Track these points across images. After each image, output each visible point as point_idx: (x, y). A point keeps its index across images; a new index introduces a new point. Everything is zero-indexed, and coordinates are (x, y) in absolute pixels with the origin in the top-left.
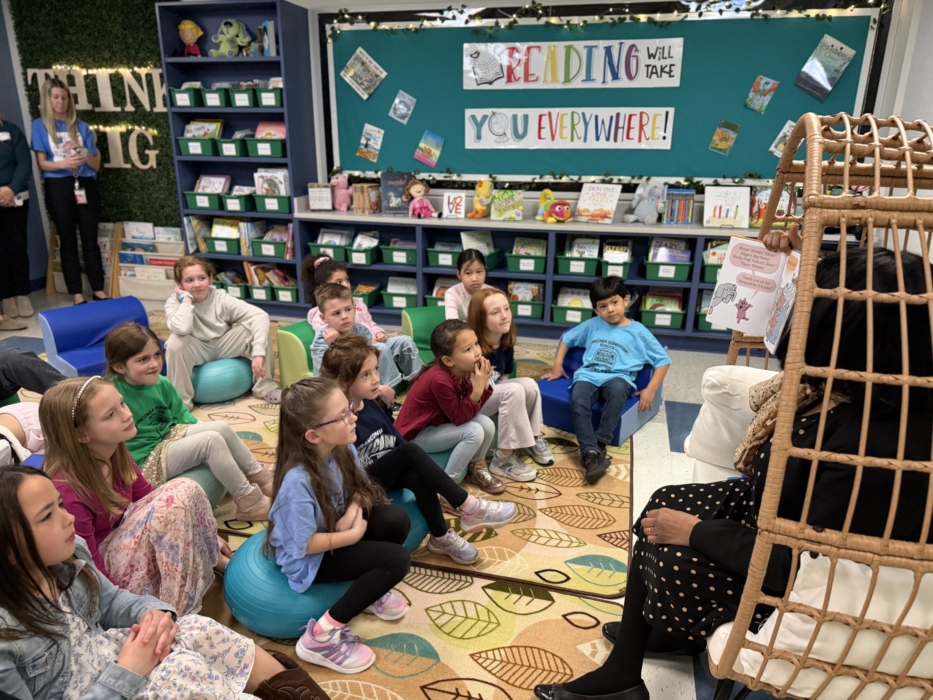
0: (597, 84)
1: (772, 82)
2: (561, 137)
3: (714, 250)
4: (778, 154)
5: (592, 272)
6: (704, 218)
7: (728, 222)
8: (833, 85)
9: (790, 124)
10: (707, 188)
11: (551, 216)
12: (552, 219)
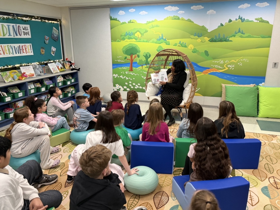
0: (12, 37)
1: (48, 37)
2: (7, 54)
3: (58, 79)
4: (52, 54)
5: (36, 92)
6: (51, 71)
7: (56, 71)
8: (58, 38)
9: (52, 47)
10: (48, 64)
11: (23, 78)
12: (24, 79)
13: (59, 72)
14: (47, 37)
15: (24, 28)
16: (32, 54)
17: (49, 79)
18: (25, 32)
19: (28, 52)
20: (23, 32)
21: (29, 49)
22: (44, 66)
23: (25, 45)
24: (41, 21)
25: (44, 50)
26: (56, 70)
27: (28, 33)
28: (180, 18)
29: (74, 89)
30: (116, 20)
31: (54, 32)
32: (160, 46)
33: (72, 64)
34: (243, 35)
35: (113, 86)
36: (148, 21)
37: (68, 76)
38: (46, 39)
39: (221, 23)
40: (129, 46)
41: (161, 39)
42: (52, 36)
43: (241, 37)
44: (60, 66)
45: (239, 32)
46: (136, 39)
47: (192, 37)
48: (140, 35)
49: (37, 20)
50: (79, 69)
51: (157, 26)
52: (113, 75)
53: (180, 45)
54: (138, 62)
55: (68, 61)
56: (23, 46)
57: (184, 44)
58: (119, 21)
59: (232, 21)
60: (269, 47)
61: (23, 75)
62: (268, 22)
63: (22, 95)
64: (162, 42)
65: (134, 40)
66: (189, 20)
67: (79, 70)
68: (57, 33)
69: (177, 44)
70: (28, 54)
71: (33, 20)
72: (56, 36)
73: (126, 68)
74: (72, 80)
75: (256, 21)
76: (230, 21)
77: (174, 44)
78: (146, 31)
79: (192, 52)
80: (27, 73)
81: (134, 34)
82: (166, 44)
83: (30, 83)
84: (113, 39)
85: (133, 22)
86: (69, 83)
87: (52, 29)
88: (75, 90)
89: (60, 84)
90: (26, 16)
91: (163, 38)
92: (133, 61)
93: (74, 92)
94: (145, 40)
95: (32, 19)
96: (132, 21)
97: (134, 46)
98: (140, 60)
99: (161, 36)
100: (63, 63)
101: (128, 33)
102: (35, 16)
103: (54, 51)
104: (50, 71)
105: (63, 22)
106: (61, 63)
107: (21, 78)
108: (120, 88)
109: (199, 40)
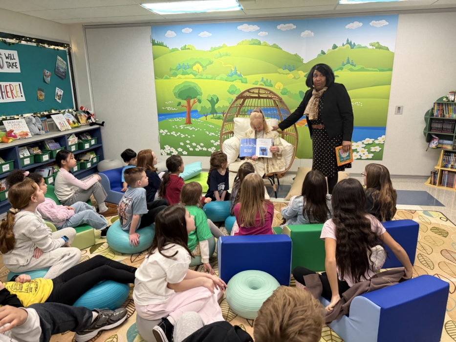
1: (49, 72)
3: (69, 139)
4: (58, 100)
5: (33, 162)
6: (57, 128)
7: (66, 128)
8: (65, 74)
9: (57, 88)
10: (52, 116)
11: (9, 139)
12: (11, 140)
13: (71, 128)
14: (47, 73)
15: (7, 56)
16: (23, 99)
17: (53, 141)
18: (9, 63)
19: (16, 95)
20: (7, 62)
21: (17, 92)
22: (45, 120)
23: (10, 85)
24: (37, 45)
25: (43, 94)
26: (65, 125)
27: (14, 64)
28: (262, 42)
29: (95, 156)
30: (161, 44)
31: (59, 64)
32: (233, 86)
33: (90, 115)
34: (353, 67)
35: (161, 149)
36: (214, 47)
37: (85, 134)
38: (45, 76)
39: (322, 51)
40: (184, 86)
41: (234, 74)
42: (57, 70)
43: (351, 70)
44: (72, 119)
45: (347, 63)
46: (195, 75)
47: (281, 70)
48: (201, 69)
49: (29, 43)
50: (103, 122)
51: (227, 55)
52: (159, 130)
53: (263, 84)
54: (199, 109)
55: (84, 112)
56: (6, 86)
57: (269, 81)
58: (166, 46)
59: (337, 47)
60: (390, 84)
61: (10, 134)
62: (387, 49)
63: (8, 169)
64: (236, 80)
65: (191, 76)
66: (275, 46)
67: (102, 124)
68: (64, 67)
69: (258, 82)
70: (16, 100)
71: (23, 42)
72: (62, 70)
73: (180, 119)
74: (92, 141)
75: (371, 47)
76: (335, 47)
77: (254, 82)
78: (211, 63)
79: (281, 93)
80: (17, 132)
81: (191, 67)
82: (242, 82)
83: (23, 148)
84: (158, 75)
85: (188, 49)
86: (87, 146)
87: (56, 59)
88: (97, 157)
89: (73, 149)
90: (12, 36)
91: (236, 73)
92: (192, 109)
93: (95, 160)
94: (210, 76)
95: (21, 42)
96: (187, 47)
97: (192, 85)
98: (202, 107)
99: (233, 69)
100: (76, 114)
101: (181, 65)
102: (27, 37)
103: (61, 95)
104: (55, 127)
105: (74, 49)
106: (72, 115)
107: (5, 140)
108: (171, 151)
109: (291, 75)
